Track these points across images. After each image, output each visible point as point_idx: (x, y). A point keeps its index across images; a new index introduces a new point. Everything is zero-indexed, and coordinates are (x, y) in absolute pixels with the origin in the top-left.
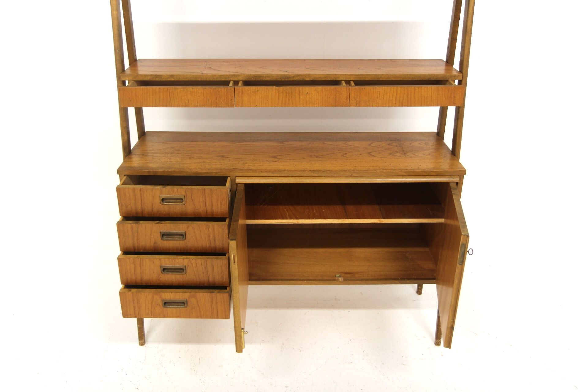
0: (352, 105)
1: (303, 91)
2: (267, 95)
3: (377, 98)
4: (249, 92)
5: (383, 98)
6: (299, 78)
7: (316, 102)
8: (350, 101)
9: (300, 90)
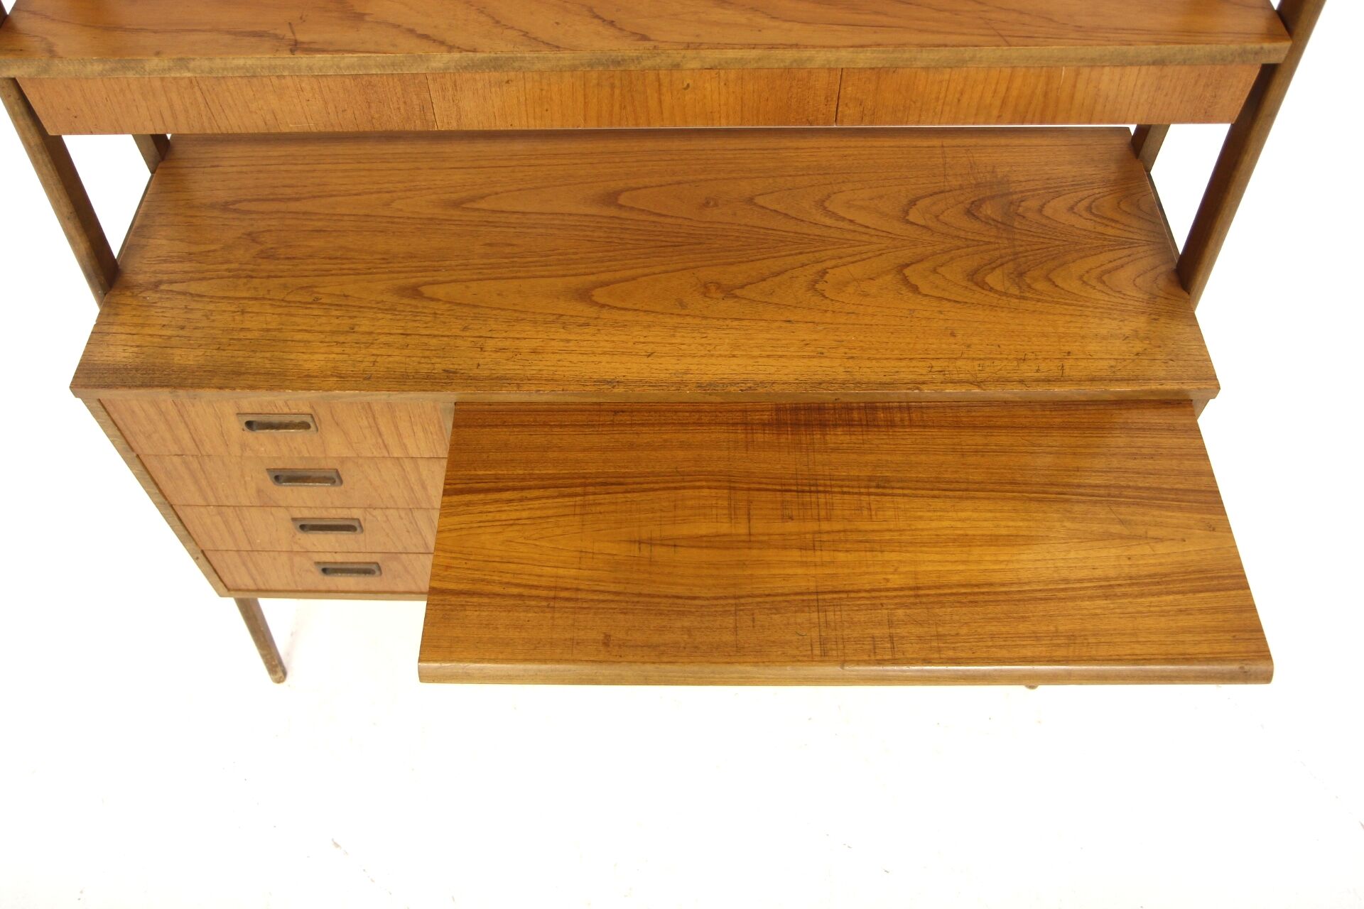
0: (845, 120)
1: (671, 81)
2: (544, 93)
3: (937, 99)
4: (480, 85)
5: (959, 100)
6: (659, 61)
7: (719, 112)
8: (840, 109)
9: (661, 76)
